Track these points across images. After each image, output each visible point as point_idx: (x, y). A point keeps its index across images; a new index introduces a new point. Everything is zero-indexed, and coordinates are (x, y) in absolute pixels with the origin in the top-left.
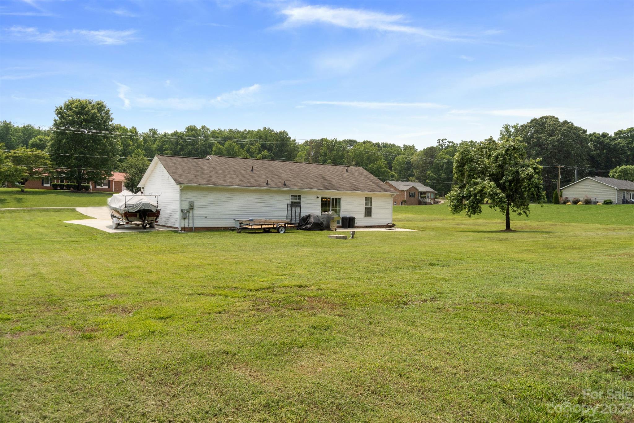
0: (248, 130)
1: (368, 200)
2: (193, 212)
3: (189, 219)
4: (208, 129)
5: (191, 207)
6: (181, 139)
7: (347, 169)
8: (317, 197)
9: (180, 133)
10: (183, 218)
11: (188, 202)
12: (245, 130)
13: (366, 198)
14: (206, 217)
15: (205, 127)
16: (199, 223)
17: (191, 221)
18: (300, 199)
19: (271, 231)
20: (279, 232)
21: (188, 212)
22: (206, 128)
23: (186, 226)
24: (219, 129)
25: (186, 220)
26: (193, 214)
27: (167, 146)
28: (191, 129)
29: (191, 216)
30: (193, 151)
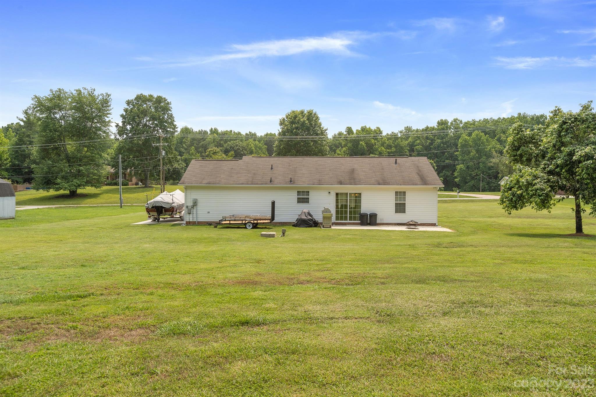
0: (502, 118)
1: (400, 195)
2: (197, 208)
3: (193, 214)
4: (461, 122)
5: (195, 203)
6: (431, 133)
7: (396, 161)
8: (329, 193)
9: (431, 127)
10: (188, 213)
11: (192, 199)
12: (499, 118)
13: (396, 193)
14: (209, 212)
15: (457, 120)
16: (203, 217)
17: (195, 216)
18: (308, 195)
19: (258, 226)
20: (246, 228)
21: (192, 207)
22: (459, 120)
23: (191, 220)
24: (473, 120)
25: (191, 216)
26: (197, 210)
27: (418, 141)
28: (442, 123)
29: (195, 211)
30: (442, 145)
